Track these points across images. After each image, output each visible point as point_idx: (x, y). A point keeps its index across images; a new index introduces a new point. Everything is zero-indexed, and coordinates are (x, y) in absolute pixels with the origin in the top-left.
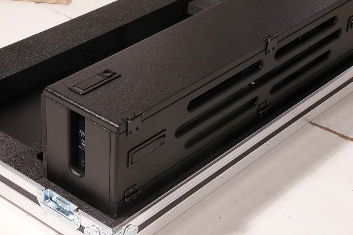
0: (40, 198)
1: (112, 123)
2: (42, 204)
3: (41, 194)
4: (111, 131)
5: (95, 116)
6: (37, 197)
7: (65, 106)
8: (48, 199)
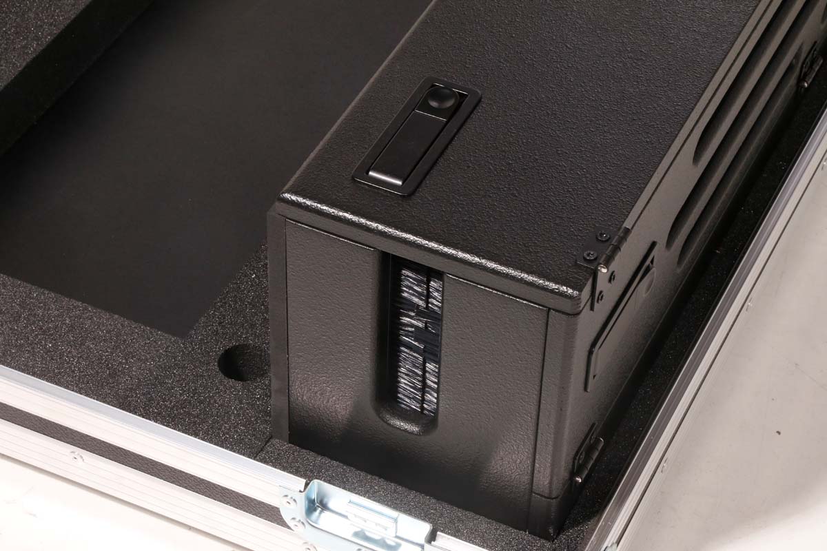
0: (292, 510)
1: (553, 286)
2: (300, 525)
3: (295, 500)
4: (549, 309)
5: (485, 268)
6: (278, 509)
7: (362, 242)
8: (315, 510)
